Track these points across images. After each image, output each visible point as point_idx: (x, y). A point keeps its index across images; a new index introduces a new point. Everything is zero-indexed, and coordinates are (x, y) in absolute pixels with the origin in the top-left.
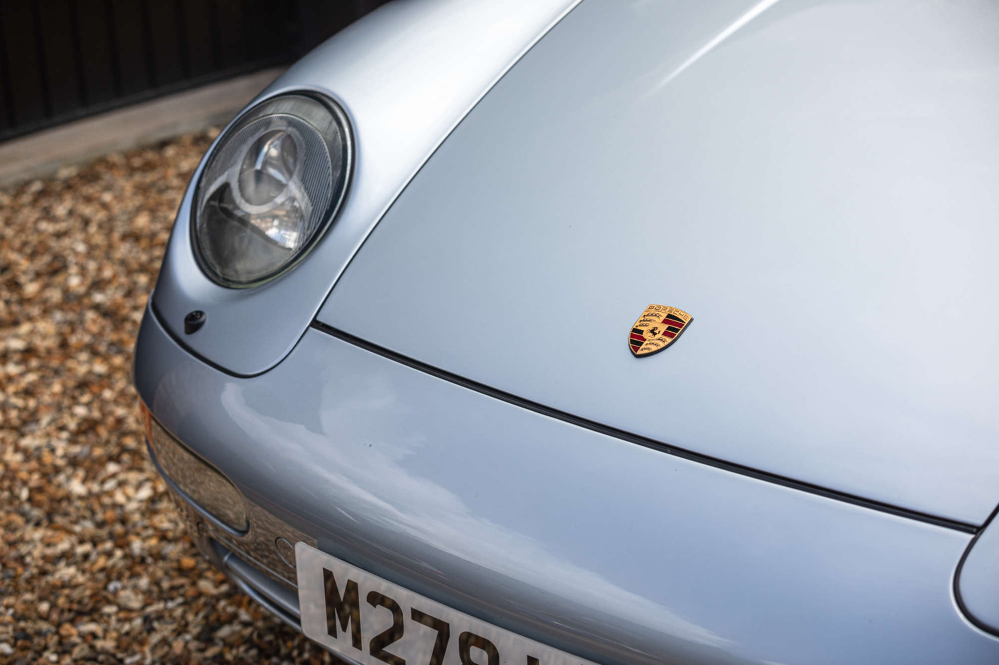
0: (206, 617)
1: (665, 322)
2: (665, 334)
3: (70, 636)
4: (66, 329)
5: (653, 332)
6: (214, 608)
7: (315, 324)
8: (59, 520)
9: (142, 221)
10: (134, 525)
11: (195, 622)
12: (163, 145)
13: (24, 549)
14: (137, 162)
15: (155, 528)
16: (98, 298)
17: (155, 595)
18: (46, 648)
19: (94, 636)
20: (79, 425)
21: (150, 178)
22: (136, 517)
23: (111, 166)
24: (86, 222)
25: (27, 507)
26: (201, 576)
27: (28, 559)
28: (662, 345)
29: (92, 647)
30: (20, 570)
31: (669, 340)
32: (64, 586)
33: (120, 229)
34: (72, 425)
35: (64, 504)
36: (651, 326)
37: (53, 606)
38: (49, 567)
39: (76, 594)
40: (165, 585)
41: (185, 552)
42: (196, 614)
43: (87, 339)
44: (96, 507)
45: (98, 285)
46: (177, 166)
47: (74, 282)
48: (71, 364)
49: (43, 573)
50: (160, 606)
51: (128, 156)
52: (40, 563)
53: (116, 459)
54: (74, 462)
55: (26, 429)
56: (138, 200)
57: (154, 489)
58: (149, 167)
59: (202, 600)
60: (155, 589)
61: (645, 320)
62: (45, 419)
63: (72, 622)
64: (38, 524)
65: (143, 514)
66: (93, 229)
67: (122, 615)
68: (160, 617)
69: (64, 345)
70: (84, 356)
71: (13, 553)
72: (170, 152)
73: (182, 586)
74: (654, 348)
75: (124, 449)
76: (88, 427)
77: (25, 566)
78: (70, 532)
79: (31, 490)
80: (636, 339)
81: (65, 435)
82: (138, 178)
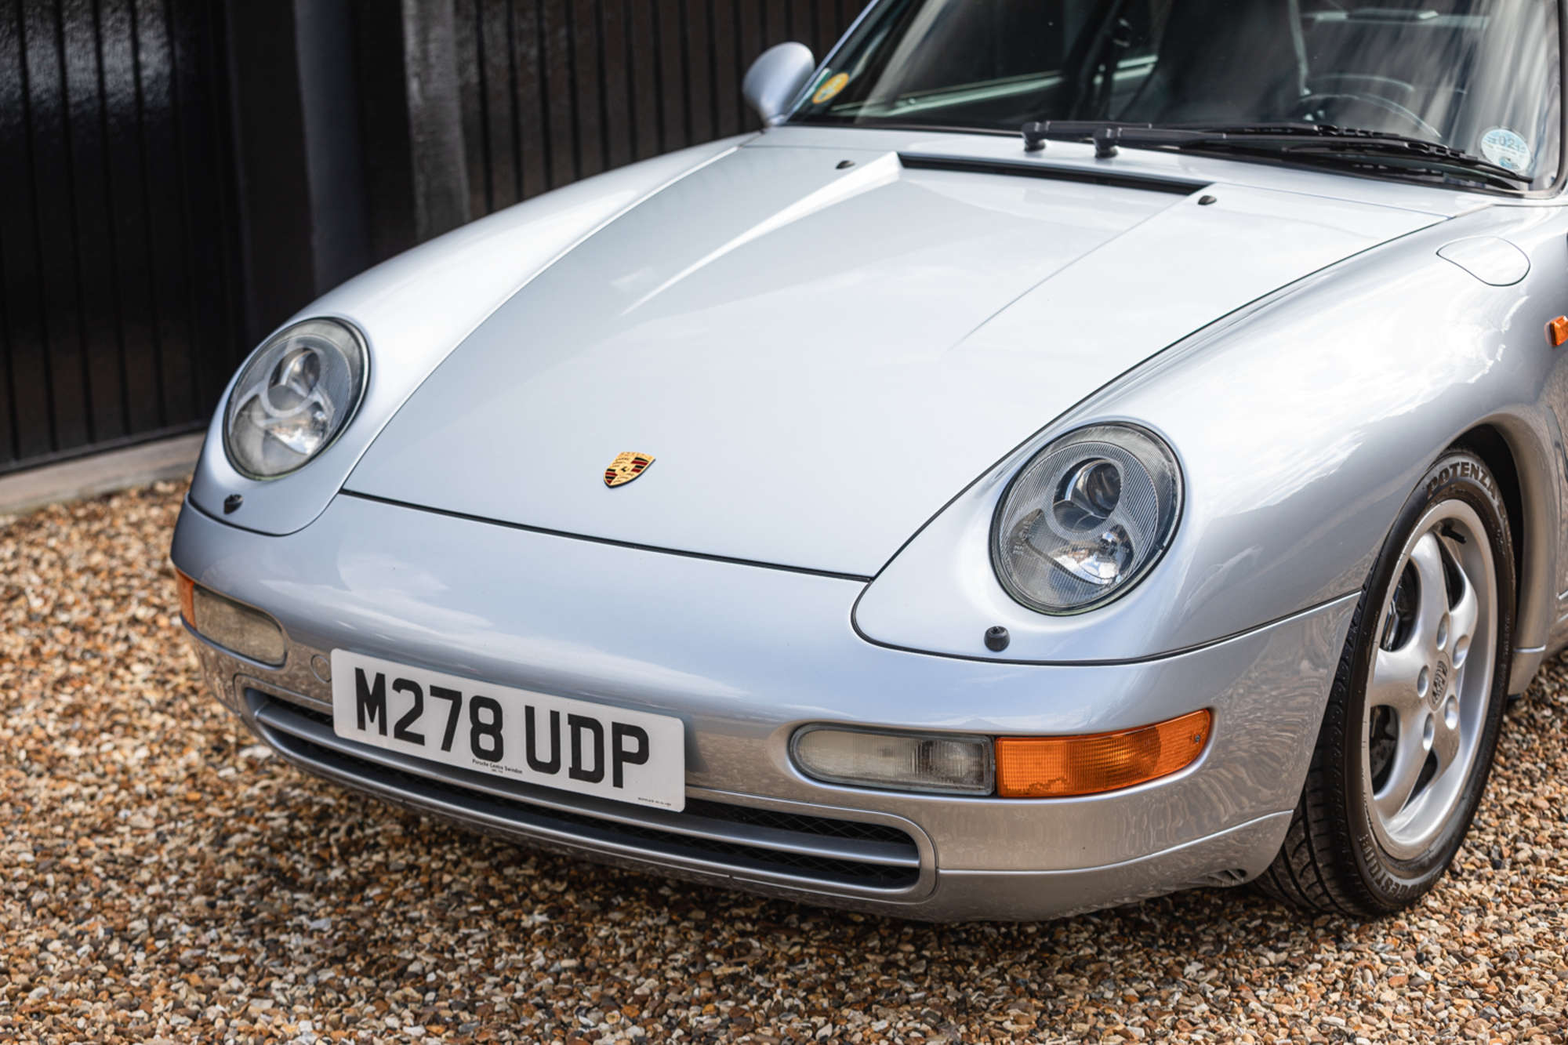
0: (217, 831)
1: (633, 462)
2: (633, 470)
3: (87, 847)
4: (37, 642)
5: (623, 470)
6: (223, 825)
7: (343, 491)
8: (60, 773)
9: (97, 558)
10: (136, 774)
11: (206, 835)
12: (108, 496)
13: (29, 793)
14: (81, 513)
15: (158, 777)
16: (63, 617)
17: (165, 819)
18: (66, 854)
19: (111, 846)
20: (65, 709)
21: (96, 526)
22: (138, 769)
23: (51, 516)
24: (37, 562)
25: (27, 764)
26: (207, 804)
27: (35, 800)
28: (630, 478)
29: (112, 854)
30: (28, 807)
31: (636, 474)
32: (74, 816)
33: (73, 567)
34: (59, 709)
35: (63, 762)
36: (622, 466)
37: (66, 829)
38: (56, 804)
39: (88, 821)
40: (174, 811)
41: (189, 790)
42: (207, 829)
43: (58, 648)
44: (96, 763)
45: (60, 606)
46: (126, 517)
47: (36, 603)
48: (44, 667)
49: (52, 809)
50: (172, 825)
51: (70, 507)
52: (48, 802)
53: (110, 730)
54: (67, 735)
55: (10, 713)
56: (88, 545)
57: (151, 751)
58: (92, 517)
59: (211, 821)
60: (165, 814)
61: (617, 463)
62: (30, 706)
63: (89, 836)
64: (40, 776)
65: (143, 767)
66: (44, 566)
67: (135, 832)
68: (172, 833)
69: (35, 652)
70: (58, 662)
71: (20, 795)
72: (115, 503)
73: (191, 812)
74: (624, 480)
75: (115, 723)
76: (74, 712)
77: (33, 805)
78: (74, 781)
79: (28, 752)
80: (610, 475)
81: (52, 716)
82: (83, 526)
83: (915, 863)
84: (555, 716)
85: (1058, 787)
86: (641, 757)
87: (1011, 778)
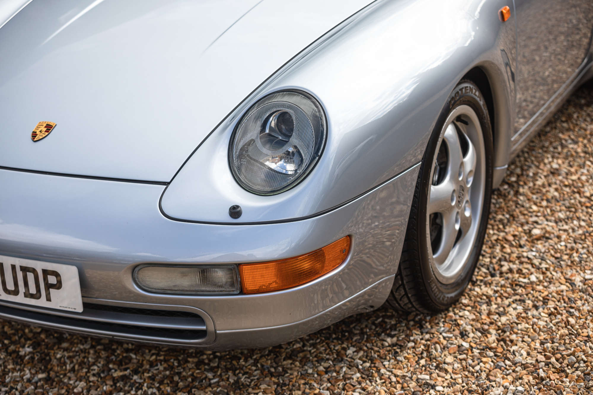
1: (46, 127)
2: (46, 131)
28: (44, 136)
36: (40, 130)
61: (37, 128)
74: (41, 137)
80: (34, 135)
83: (204, 328)
84: (13, 267)
85: (274, 285)
86: (58, 286)
87: (249, 284)
